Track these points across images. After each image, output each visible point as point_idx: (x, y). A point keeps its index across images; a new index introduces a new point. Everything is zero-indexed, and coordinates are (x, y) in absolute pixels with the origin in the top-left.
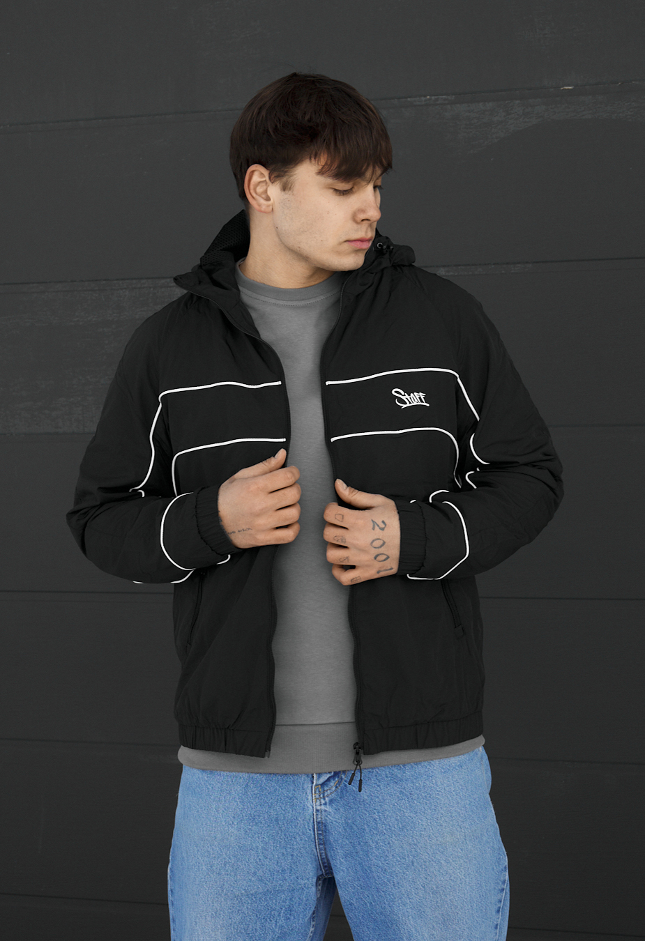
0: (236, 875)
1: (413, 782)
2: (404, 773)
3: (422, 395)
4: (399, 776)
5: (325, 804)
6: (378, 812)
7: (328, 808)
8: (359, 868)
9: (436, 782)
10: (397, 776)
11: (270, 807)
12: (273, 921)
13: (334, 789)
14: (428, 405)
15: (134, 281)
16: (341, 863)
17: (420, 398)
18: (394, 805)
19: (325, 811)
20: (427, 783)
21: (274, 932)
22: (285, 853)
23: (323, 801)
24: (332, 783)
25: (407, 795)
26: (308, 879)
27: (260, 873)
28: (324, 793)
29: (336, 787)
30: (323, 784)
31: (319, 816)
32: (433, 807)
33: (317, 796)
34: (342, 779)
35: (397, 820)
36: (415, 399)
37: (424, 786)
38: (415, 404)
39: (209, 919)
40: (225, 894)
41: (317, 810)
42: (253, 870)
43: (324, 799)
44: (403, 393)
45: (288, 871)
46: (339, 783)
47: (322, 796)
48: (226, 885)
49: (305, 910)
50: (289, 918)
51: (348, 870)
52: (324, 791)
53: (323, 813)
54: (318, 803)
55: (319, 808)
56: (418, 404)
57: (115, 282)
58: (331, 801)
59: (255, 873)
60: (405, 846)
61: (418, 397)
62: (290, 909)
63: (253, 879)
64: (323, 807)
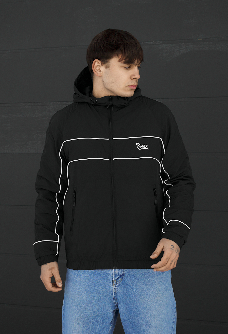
0: (85, 310)
1: (147, 279)
2: (144, 276)
3: (147, 146)
4: (143, 276)
5: (117, 286)
6: (135, 289)
7: (118, 288)
8: (127, 307)
9: (155, 279)
10: (142, 277)
11: (98, 287)
12: (98, 325)
13: (120, 281)
14: (149, 149)
15: (55, 103)
16: (122, 306)
17: (146, 147)
18: (141, 287)
19: (117, 289)
20: (152, 279)
21: (98, 329)
22: (102, 302)
23: (116, 285)
24: (120, 279)
25: (145, 283)
26: (110, 310)
27: (94, 310)
28: (117, 283)
29: (121, 280)
30: (116, 280)
31: (115, 290)
32: (154, 287)
33: (114, 284)
34: (123, 278)
35: (141, 292)
36: (144, 147)
37: (151, 280)
38: (144, 148)
39: (76, 325)
40: (82, 317)
41: (114, 288)
42: (91, 309)
43: (117, 284)
44: (140, 145)
45: (103, 308)
46: (122, 279)
47: (116, 283)
48: (82, 314)
49: (108, 320)
50: (103, 324)
51: (124, 308)
52: (117, 282)
53: (116, 289)
54: (115, 286)
55: (115, 288)
56: (145, 148)
57: (48, 103)
58: (119, 285)
59: (92, 310)
60: (144, 301)
61: (145, 146)
62: (104, 321)
63: (91, 312)
64: (116, 287)
